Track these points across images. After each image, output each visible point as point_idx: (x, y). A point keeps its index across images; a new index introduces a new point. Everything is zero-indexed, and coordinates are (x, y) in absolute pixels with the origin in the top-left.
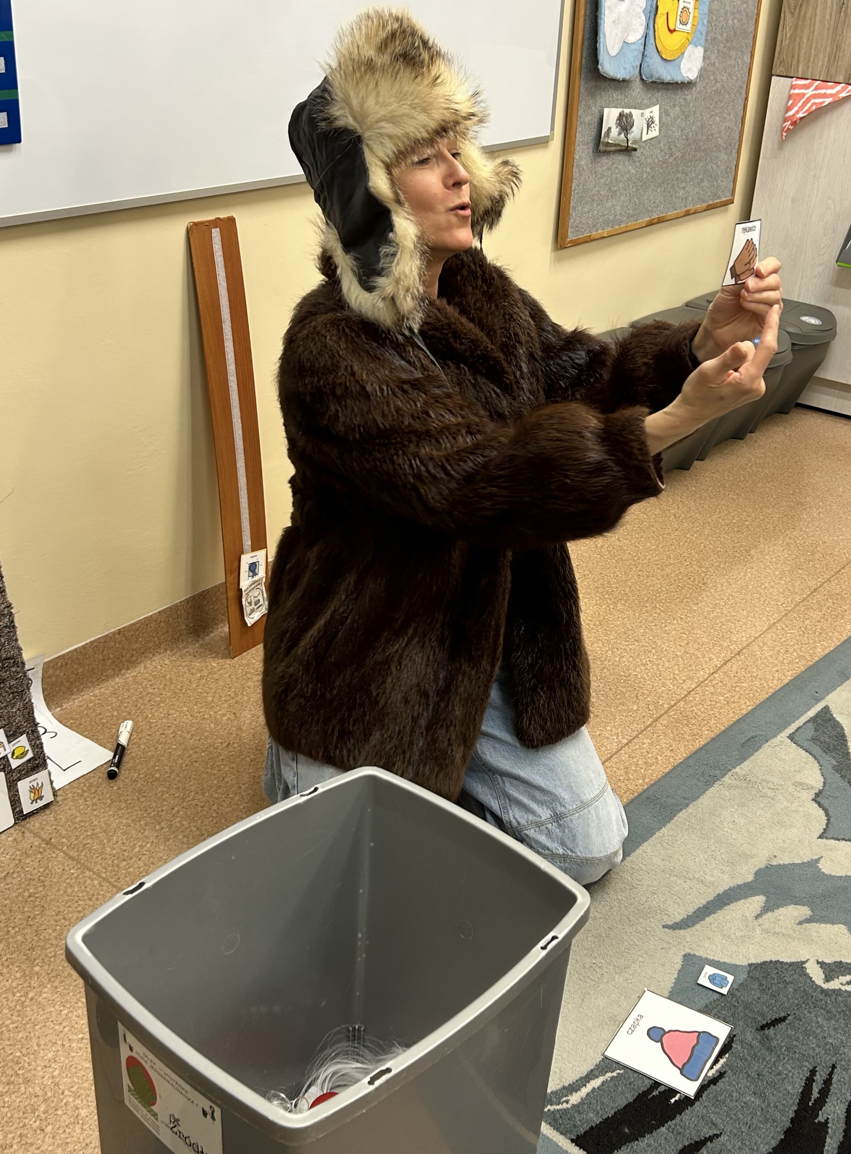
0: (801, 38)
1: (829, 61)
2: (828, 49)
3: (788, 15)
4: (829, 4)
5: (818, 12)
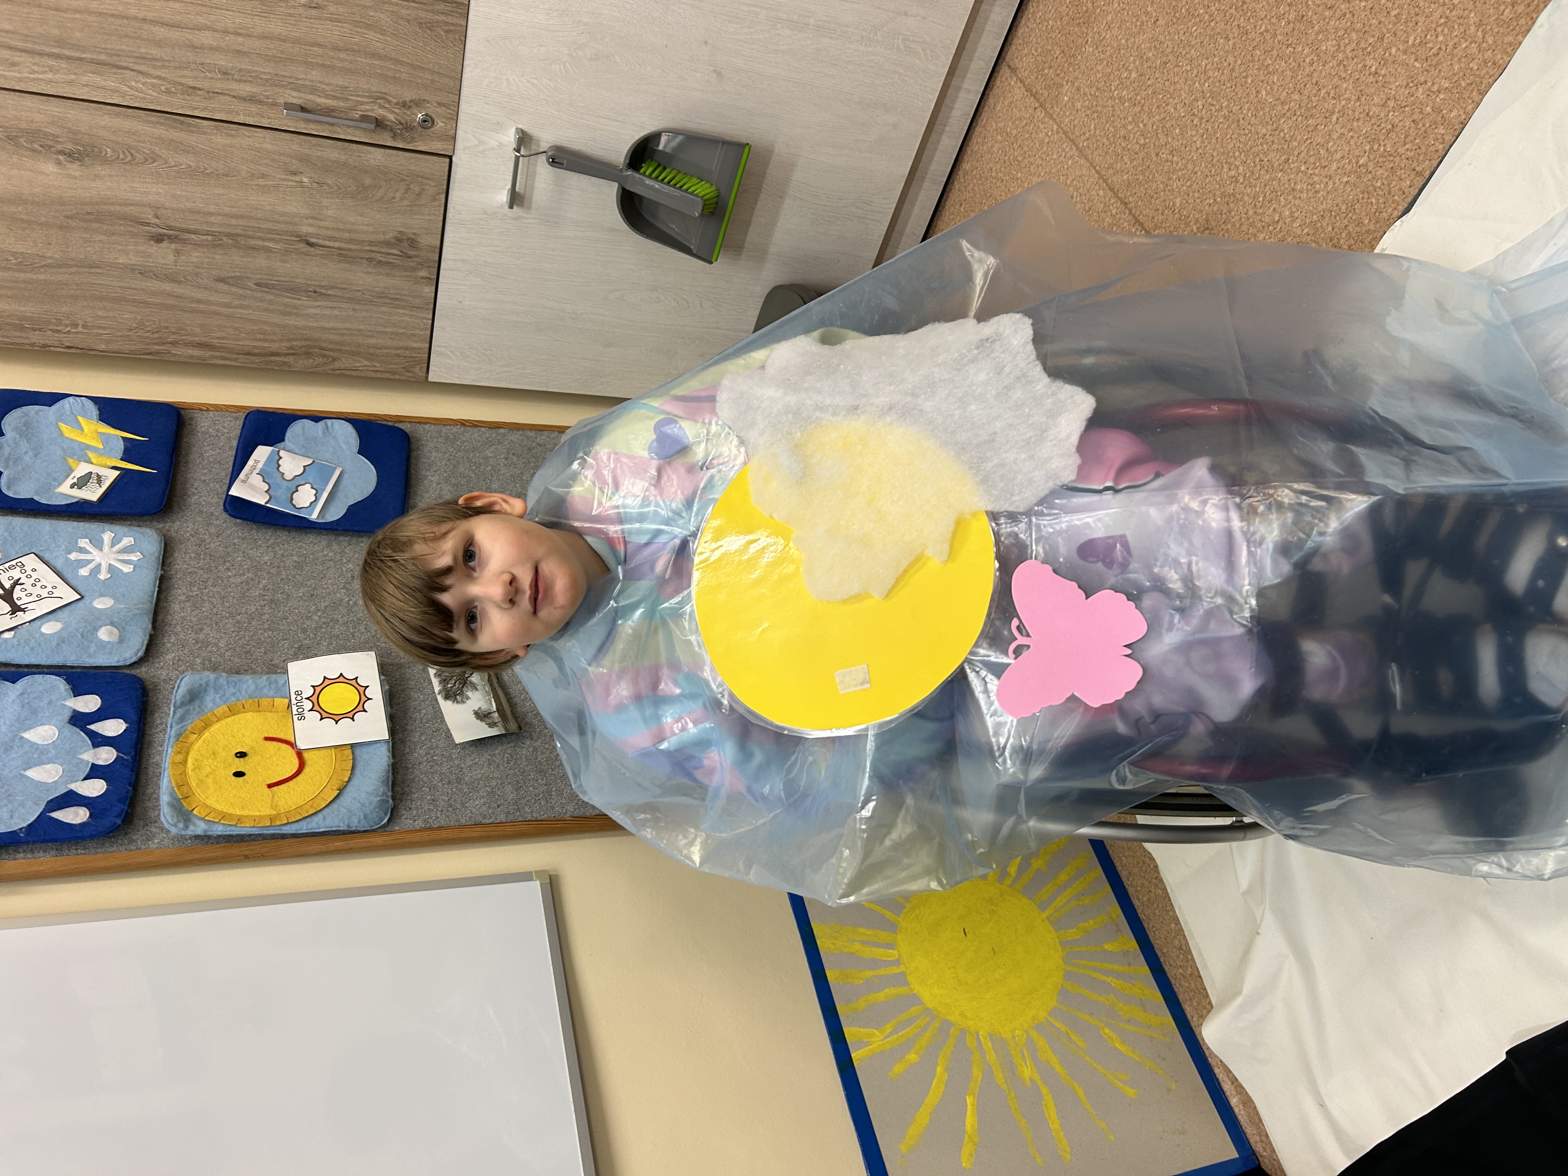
0: (369, 346)
1: (402, 308)
2: (384, 309)
4: (318, 311)
5: (332, 325)
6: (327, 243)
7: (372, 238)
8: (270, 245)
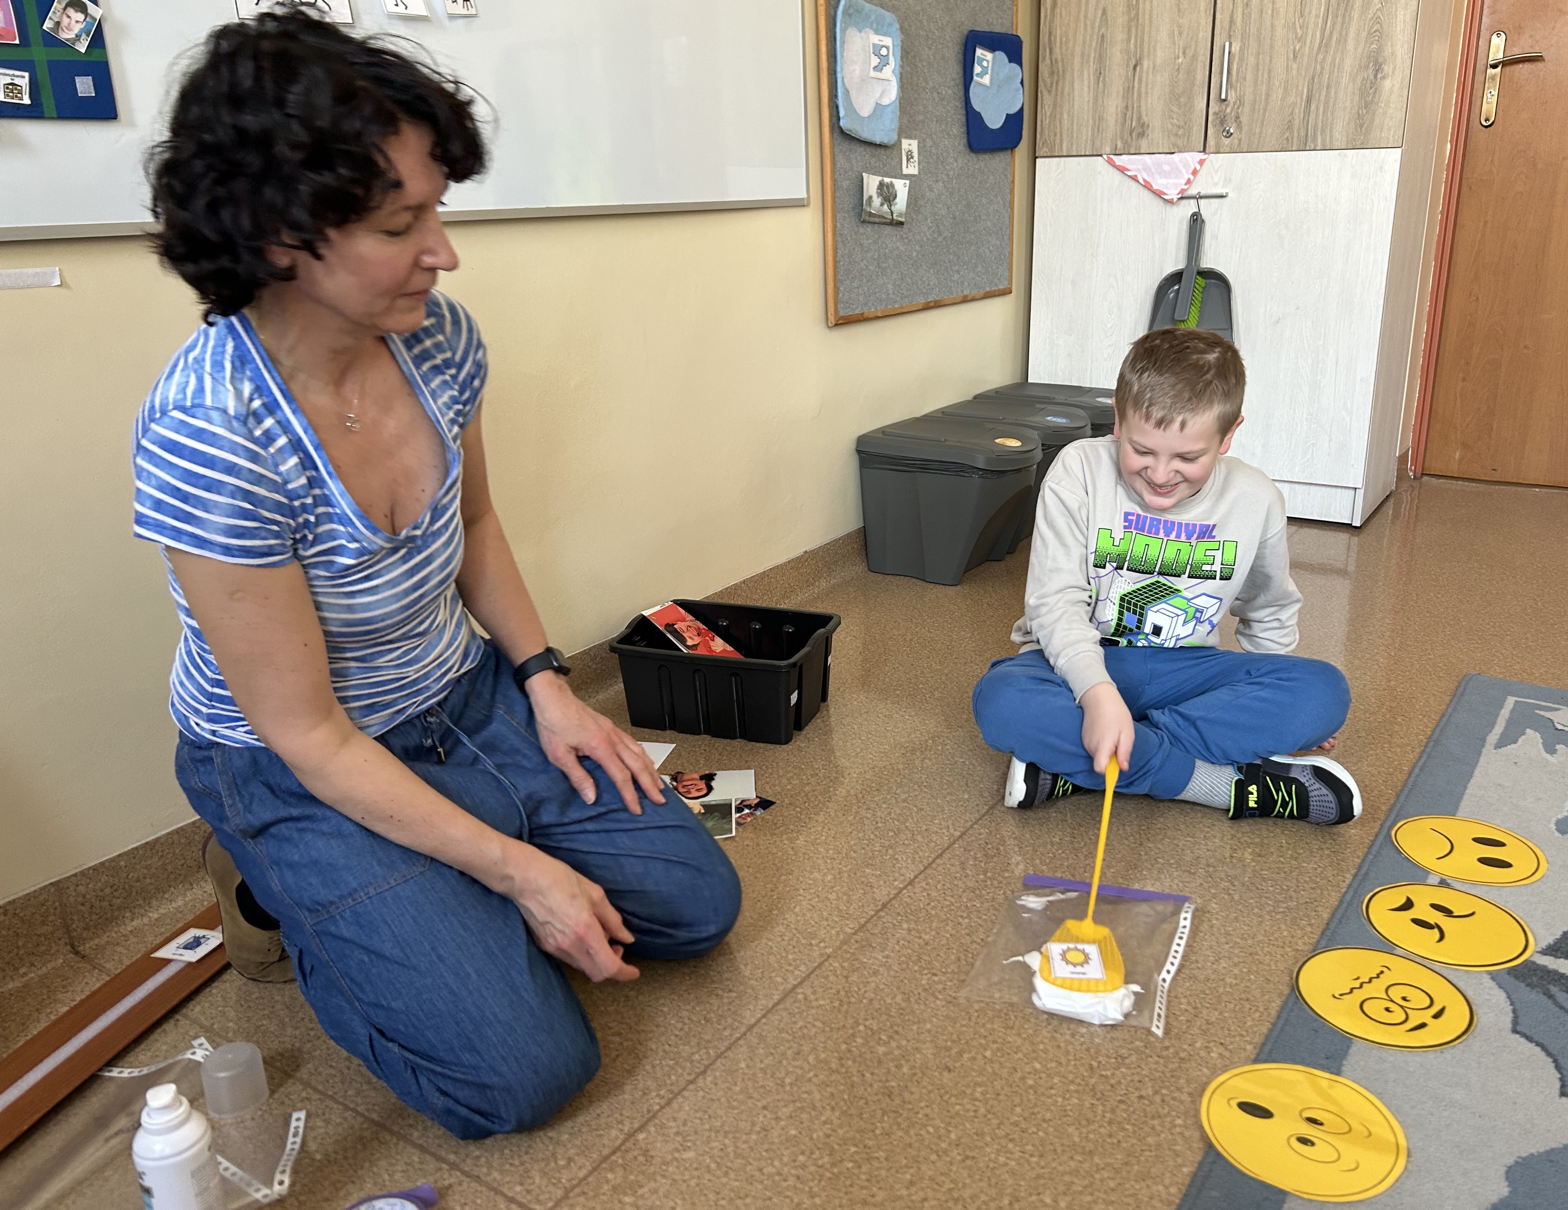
0: (1061, 114)
1: (1093, 134)
2: (1091, 122)
3: (1045, 93)
4: (1086, 76)
5: (1076, 86)
6: (1137, 78)
7: (1143, 108)
8: (1133, 41)
